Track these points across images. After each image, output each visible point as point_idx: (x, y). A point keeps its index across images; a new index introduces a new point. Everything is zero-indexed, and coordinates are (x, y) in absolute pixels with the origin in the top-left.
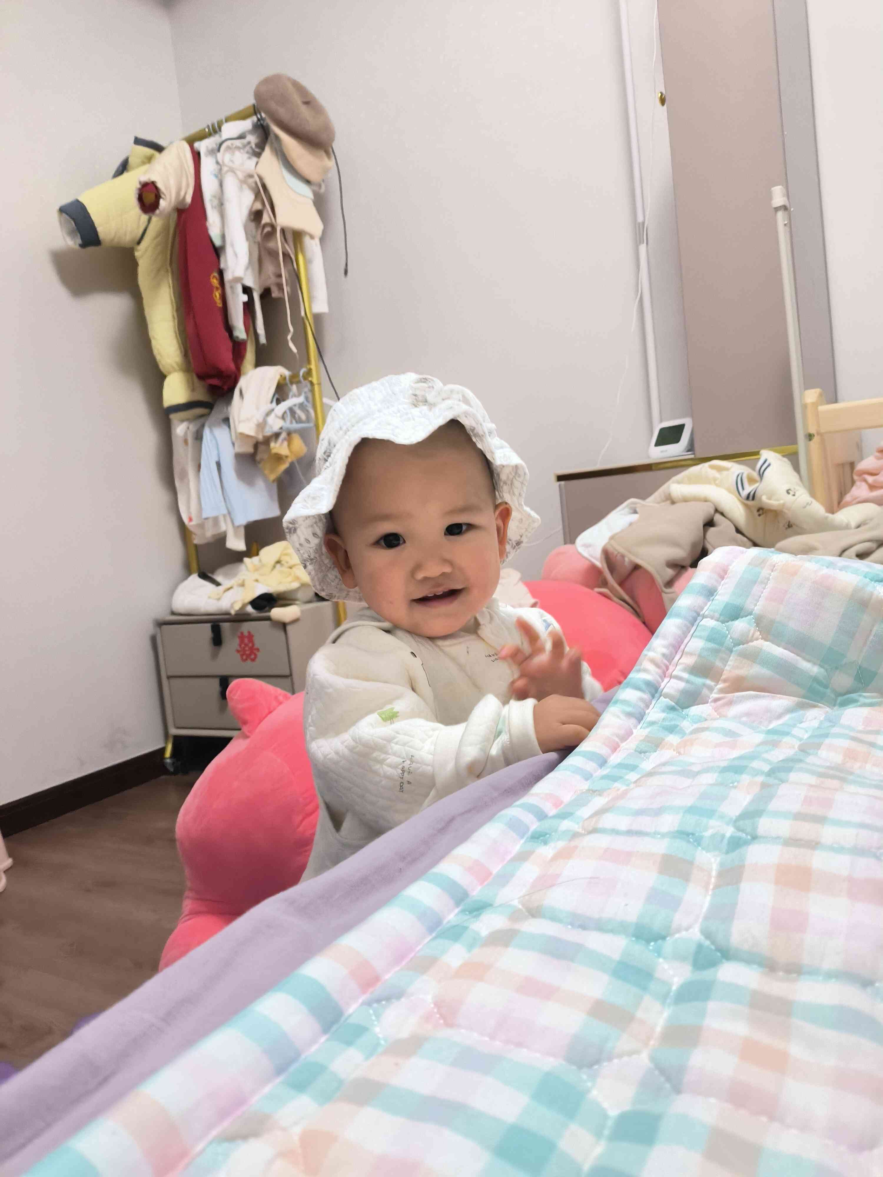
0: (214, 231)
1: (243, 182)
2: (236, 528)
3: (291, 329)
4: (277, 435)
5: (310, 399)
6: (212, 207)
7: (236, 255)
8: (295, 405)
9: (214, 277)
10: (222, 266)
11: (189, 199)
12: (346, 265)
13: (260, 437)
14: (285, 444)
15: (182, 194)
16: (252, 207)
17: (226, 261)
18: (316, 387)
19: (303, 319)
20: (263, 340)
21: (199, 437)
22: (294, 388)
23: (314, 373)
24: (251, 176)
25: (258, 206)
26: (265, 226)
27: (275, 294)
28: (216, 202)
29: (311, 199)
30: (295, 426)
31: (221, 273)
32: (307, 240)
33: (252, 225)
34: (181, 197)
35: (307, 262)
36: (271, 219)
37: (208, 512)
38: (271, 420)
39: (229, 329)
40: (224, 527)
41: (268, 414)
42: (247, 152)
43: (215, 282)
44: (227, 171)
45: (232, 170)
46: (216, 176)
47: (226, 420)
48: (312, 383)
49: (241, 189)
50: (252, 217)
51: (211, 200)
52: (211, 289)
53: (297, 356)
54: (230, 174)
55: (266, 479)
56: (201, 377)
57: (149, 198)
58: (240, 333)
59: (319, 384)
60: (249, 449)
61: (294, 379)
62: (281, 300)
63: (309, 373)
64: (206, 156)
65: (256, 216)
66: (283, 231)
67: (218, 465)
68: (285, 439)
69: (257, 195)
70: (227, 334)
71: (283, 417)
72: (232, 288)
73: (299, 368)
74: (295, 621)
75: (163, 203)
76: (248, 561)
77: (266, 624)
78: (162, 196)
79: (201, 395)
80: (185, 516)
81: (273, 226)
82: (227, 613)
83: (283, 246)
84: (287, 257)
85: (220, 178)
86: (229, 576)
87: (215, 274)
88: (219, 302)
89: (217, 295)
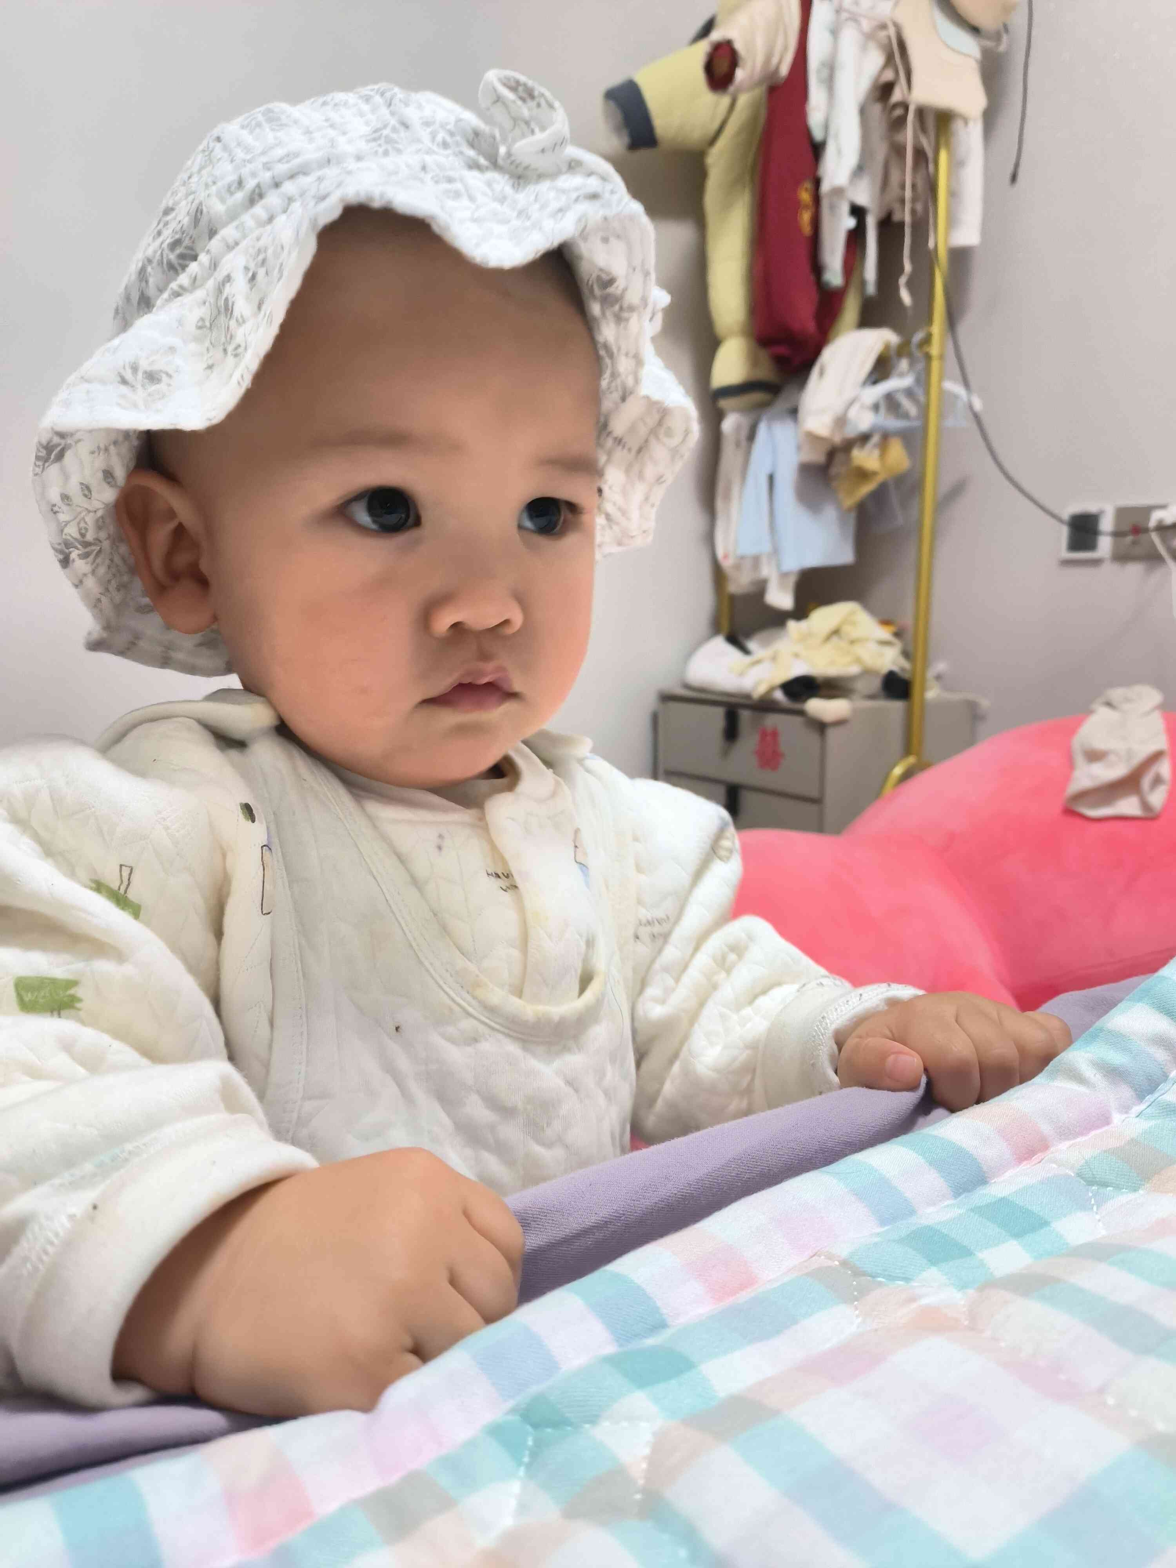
0: (815, 117)
1: (869, 37)
2: (784, 576)
3: (907, 266)
4: (864, 438)
6: (818, 79)
7: (839, 152)
8: (898, 390)
9: (806, 190)
10: (820, 171)
11: (784, 70)
12: (1017, 165)
13: (837, 439)
14: (876, 453)
15: (775, 61)
16: (879, 77)
17: (826, 164)
18: (935, 365)
19: (928, 252)
20: (871, 289)
21: (751, 436)
22: (902, 362)
23: (935, 341)
24: (883, 27)
25: (889, 75)
26: (895, 106)
27: (896, 217)
28: (825, 73)
29: (976, 61)
30: (893, 423)
31: (817, 182)
32: (958, 125)
33: (877, 107)
34: (772, 66)
35: (957, 165)
36: (904, 95)
37: (748, 548)
38: (853, 413)
39: (817, 269)
40: (765, 571)
41: (851, 403)
43: (805, 196)
44: (847, 20)
45: (854, 19)
46: (830, 30)
47: (794, 412)
48: (928, 357)
49: (864, 49)
50: (876, 94)
51: (819, 71)
52: (798, 207)
53: (910, 313)
54: (851, 24)
55: (840, 507)
56: (765, 343)
57: (722, 67)
58: (834, 275)
59: (940, 359)
60: (817, 457)
61: (905, 350)
62: (901, 223)
63: (927, 340)
64: (821, 0)
65: (884, 91)
66: (921, 112)
67: (771, 480)
68: (875, 446)
69: (889, 59)
70: (812, 278)
71: (876, 407)
72: (832, 207)
73: (914, 331)
74: (840, 723)
75: (740, 74)
76: (792, 625)
77: (797, 720)
78: (741, 63)
79: (766, 372)
80: (720, 553)
81: (905, 106)
82: (748, 696)
83: (916, 137)
84: (920, 154)
85: (835, 32)
86: (766, 644)
87: (808, 185)
88: (807, 229)
89: (806, 217)
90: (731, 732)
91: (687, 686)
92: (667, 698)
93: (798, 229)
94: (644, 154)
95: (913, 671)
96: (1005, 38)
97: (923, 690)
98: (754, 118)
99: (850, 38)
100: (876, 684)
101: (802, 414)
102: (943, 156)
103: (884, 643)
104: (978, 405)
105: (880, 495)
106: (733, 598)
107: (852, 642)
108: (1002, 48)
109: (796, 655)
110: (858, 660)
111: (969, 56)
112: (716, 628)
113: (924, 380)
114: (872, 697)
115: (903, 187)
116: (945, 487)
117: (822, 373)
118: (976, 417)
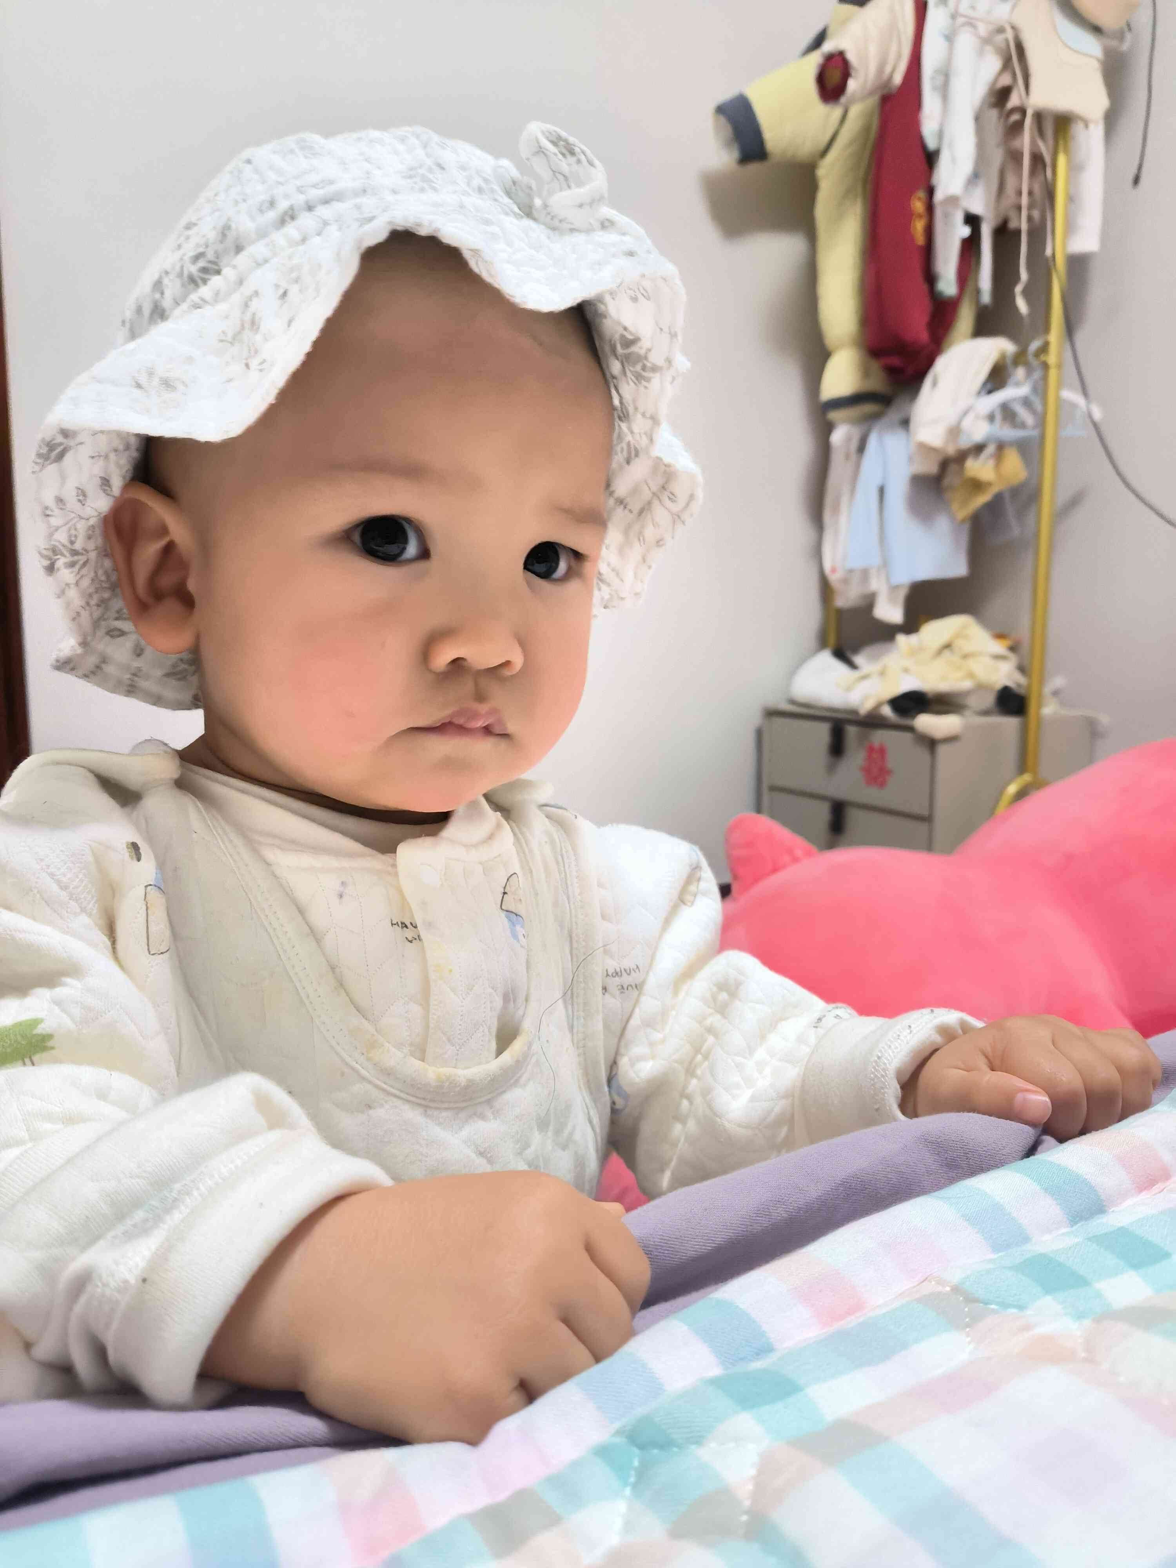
0: (929, 125)
1: (986, 41)
2: (894, 589)
3: (1024, 275)
4: (979, 449)
5: (1038, 391)
6: (935, 88)
7: (954, 160)
8: (1012, 400)
9: (919, 199)
10: (934, 179)
11: (898, 79)
12: (1139, 169)
13: (951, 450)
14: (991, 463)
15: (888, 69)
16: (996, 82)
17: (940, 172)
18: (1053, 374)
19: (1047, 259)
20: (987, 299)
21: (861, 448)
22: (1018, 371)
23: (1052, 350)
24: (1001, 30)
25: (1006, 80)
26: (1013, 110)
27: (1012, 225)
28: (940, 80)
29: (1098, 60)
30: (1008, 433)
31: (931, 191)
32: (1078, 129)
33: (994, 113)
34: (886, 75)
35: (1075, 169)
36: (1022, 99)
37: (856, 561)
38: (967, 423)
39: (930, 279)
40: (876, 584)
41: (966, 413)
43: (918, 206)
44: (964, 25)
45: (971, 24)
46: (946, 36)
47: (905, 423)
48: (1045, 366)
49: (981, 53)
50: (992, 99)
51: (933, 78)
52: (908, 216)
53: (1027, 321)
54: (968, 29)
55: (953, 518)
56: (877, 354)
57: (834, 77)
58: (948, 285)
59: (1059, 366)
60: (931, 467)
61: (1021, 359)
63: (1044, 349)
65: (1001, 96)
66: (1039, 117)
68: (991, 456)
69: (1006, 63)
70: (925, 287)
71: (991, 418)
72: (946, 215)
73: (1033, 338)
74: (951, 739)
75: (852, 85)
76: (902, 639)
77: (907, 736)
78: (853, 73)
79: (877, 383)
80: (827, 565)
81: (1023, 111)
82: (854, 712)
83: (1033, 142)
84: (1037, 160)
85: (950, 38)
86: (875, 658)
87: (921, 194)
88: (920, 240)
89: (919, 226)
90: (837, 748)
91: (793, 702)
92: (772, 714)
93: (912, 239)
94: (754, 168)
95: (1029, 687)
96: (1128, 36)
97: (1040, 706)
98: (866, 129)
99: (966, 42)
100: (989, 700)
101: (912, 425)
102: (1062, 160)
103: (998, 657)
104: (1097, 414)
105: (995, 507)
106: (840, 612)
107: (965, 657)
108: (1125, 47)
109: (906, 670)
110: (971, 675)
111: (1091, 56)
112: (823, 642)
113: (1041, 389)
114: (986, 713)
115: (1019, 193)
116: (1063, 496)
117: (935, 384)
118: (1095, 425)
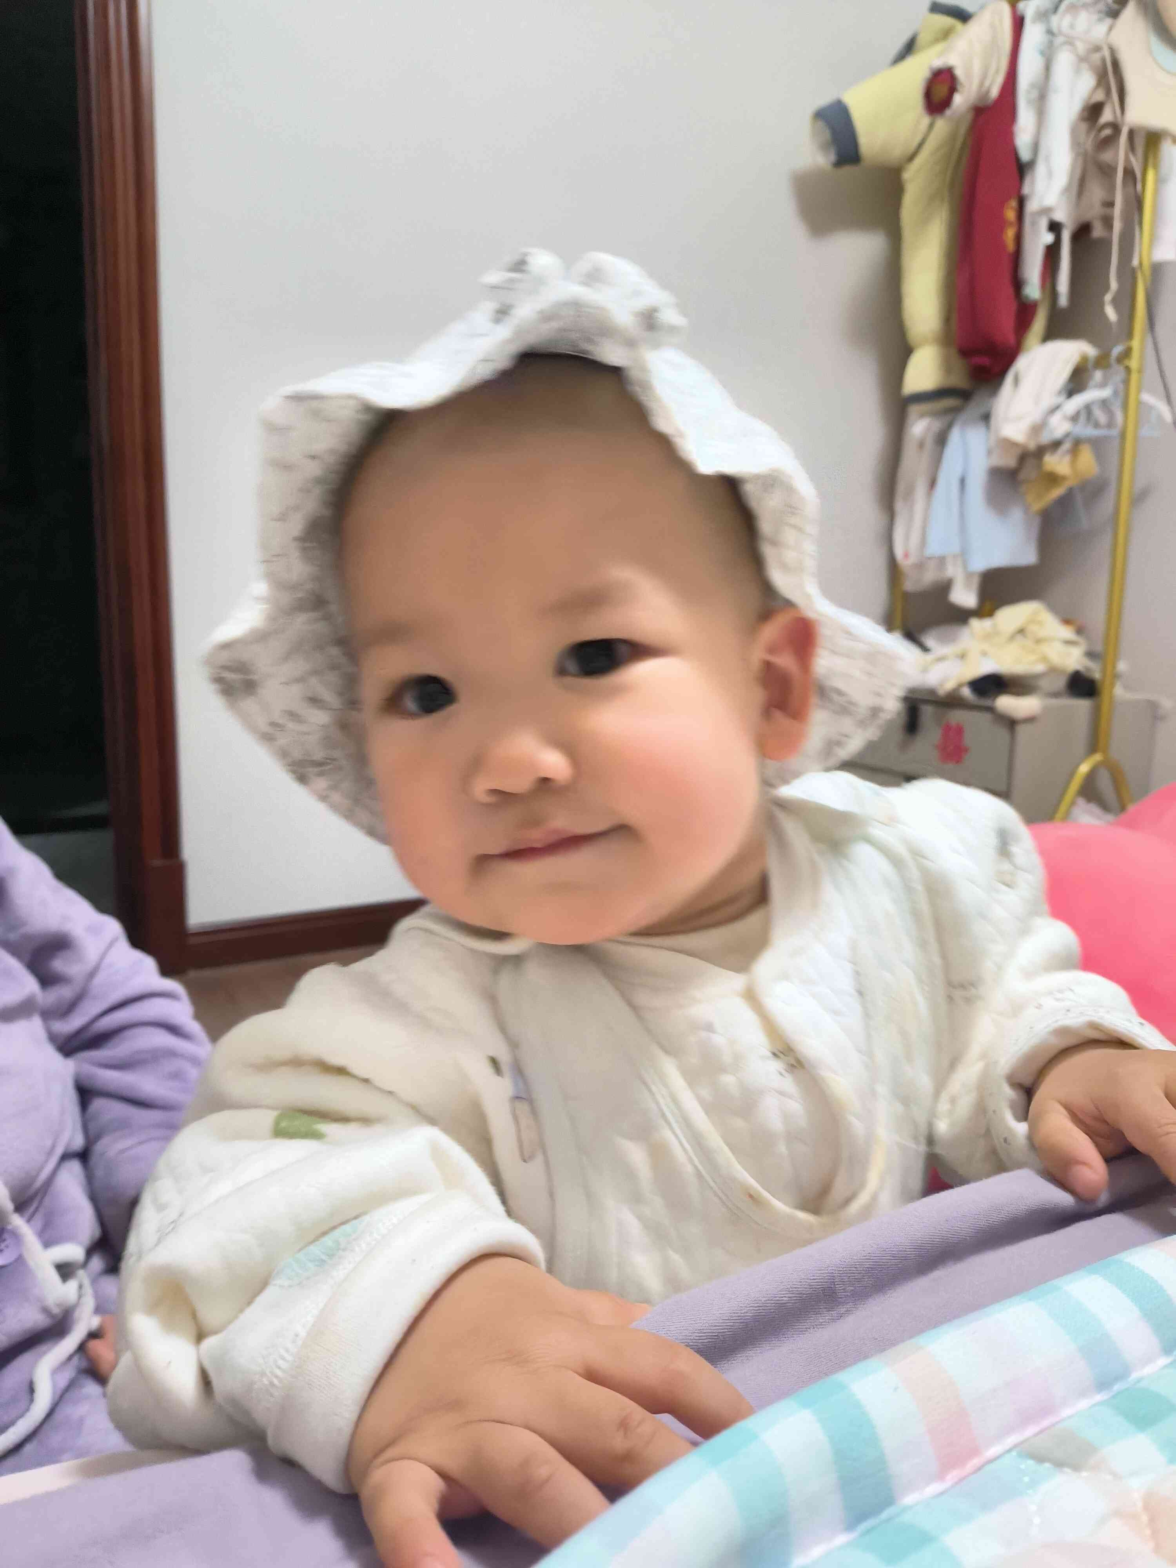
0: (1023, 140)
1: (1082, 59)
2: (969, 575)
3: (1114, 285)
4: (1057, 445)
5: (1122, 394)
6: (1029, 102)
7: (1049, 170)
8: (1093, 403)
9: (1010, 206)
10: (1026, 190)
11: (995, 92)
13: (1032, 445)
14: (1067, 459)
15: (987, 84)
16: (1090, 98)
17: (1033, 183)
18: (1134, 377)
19: (1134, 268)
20: (1063, 301)
21: (941, 440)
22: (1098, 375)
23: (1135, 354)
24: (1097, 49)
25: (1099, 96)
26: (1106, 125)
27: (1096, 233)
28: (1035, 94)
30: (1089, 432)
31: (1021, 202)
32: (1165, 145)
33: (1084, 126)
34: (984, 89)
36: (1115, 117)
37: (934, 549)
38: (1051, 422)
39: (1018, 284)
40: (953, 571)
41: (1051, 412)
42: (1100, 12)
43: (1010, 214)
44: (1061, 43)
45: (1070, 42)
46: (1042, 53)
47: (986, 418)
48: (1128, 370)
49: (1077, 71)
50: (1086, 114)
51: (1028, 92)
52: (1002, 224)
53: (1113, 328)
54: (1068, 47)
55: (1027, 509)
56: (965, 352)
57: (941, 91)
58: (1033, 290)
59: (1140, 371)
60: (1009, 461)
61: (1102, 362)
62: (1106, 243)
63: (1127, 353)
64: (1034, 21)
65: (1093, 111)
66: (1132, 133)
67: (963, 481)
68: (1067, 452)
69: (1102, 79)
70: (1013, 292)
72: (1034, 225)
73: (1115, 345)
74: (1031, 720)
75: (956, 100)
76: (976, 624)
77: (986, 717)
78: (959, 87)
79: (958, 380)
80: (899, 552)
81: (1117, 126)
82: (932, 692)
83: (1126, 157)
84: (1129, 175)
85: (1048, 56)
86: (945, 640)
87: (1014, 203)
88: (1010, 245)
89: (1010, 234)
90: (913, 726)
93: (1006, 247)
94: (846, 171)
95: (1100, 672)
97: (1113, 690)
98: (953, 136)
99: (1064, 60)
100: (1061, 683)
101: (993, 421)
102: (1151, 176)
103: (1068, 643)
105: (1066, 502)
106: (907, 597)
107: (1038, 641)
109: (984, 654)
110: (1044, 659)
113: (1123, 391)
114: (1056, 695)
117: (1016, 381)
